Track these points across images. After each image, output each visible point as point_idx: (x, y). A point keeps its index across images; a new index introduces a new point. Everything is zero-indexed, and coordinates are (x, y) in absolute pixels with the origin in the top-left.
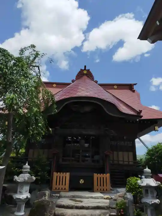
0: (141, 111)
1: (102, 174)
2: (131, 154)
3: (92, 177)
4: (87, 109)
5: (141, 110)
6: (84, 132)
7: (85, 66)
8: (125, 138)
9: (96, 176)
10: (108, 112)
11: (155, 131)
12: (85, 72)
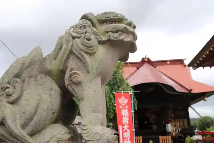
0: (191, 90)
1: (165, 136)
2: (186, 120)
3: (158, 139)
4: (151, 89)
5: (191, 88)
6: (149, 107)
7: (146, 56)
8: (180, 108)
9: (160, 137)
10: (167, 91)
11: (204, 101)
12: (146, 60)
